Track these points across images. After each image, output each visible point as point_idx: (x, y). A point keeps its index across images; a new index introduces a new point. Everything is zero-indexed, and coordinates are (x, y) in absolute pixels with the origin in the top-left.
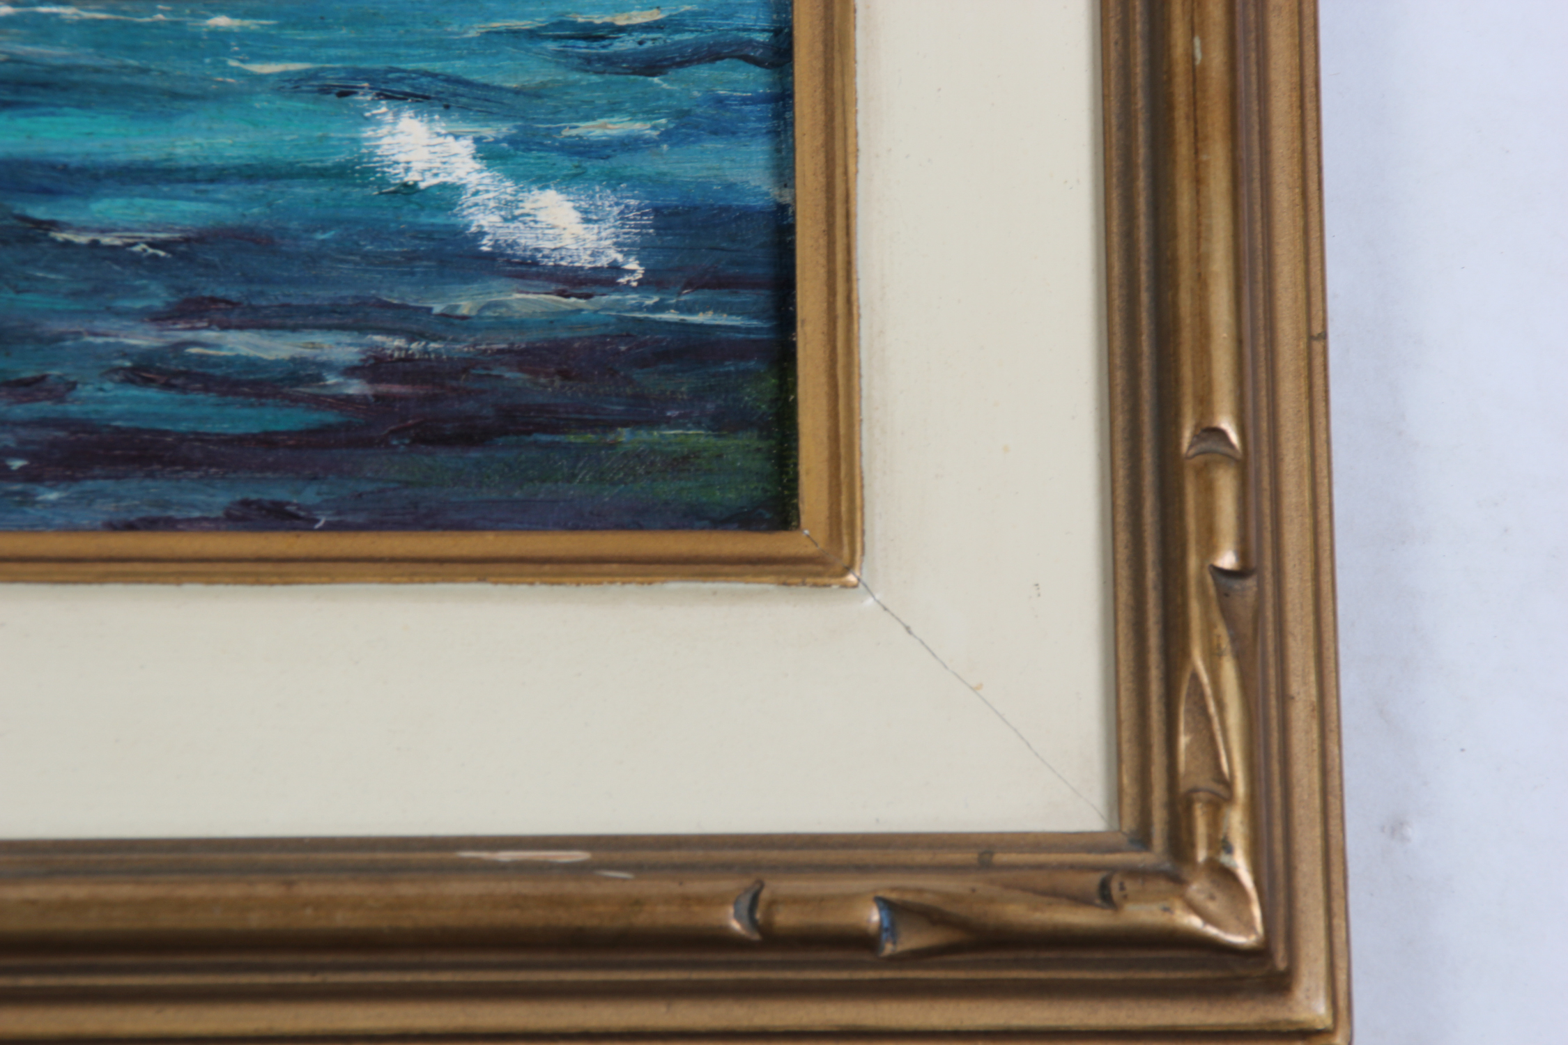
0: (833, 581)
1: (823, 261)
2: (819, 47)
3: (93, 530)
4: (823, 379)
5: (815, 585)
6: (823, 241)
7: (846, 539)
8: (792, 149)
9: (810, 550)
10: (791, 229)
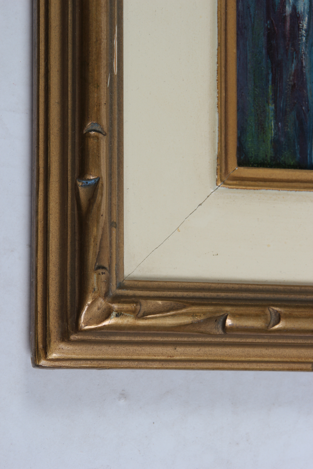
0: (219, 176)
4: (294, 178)
5: (217, 169)
7: (235, 182)
9: (230, 170)
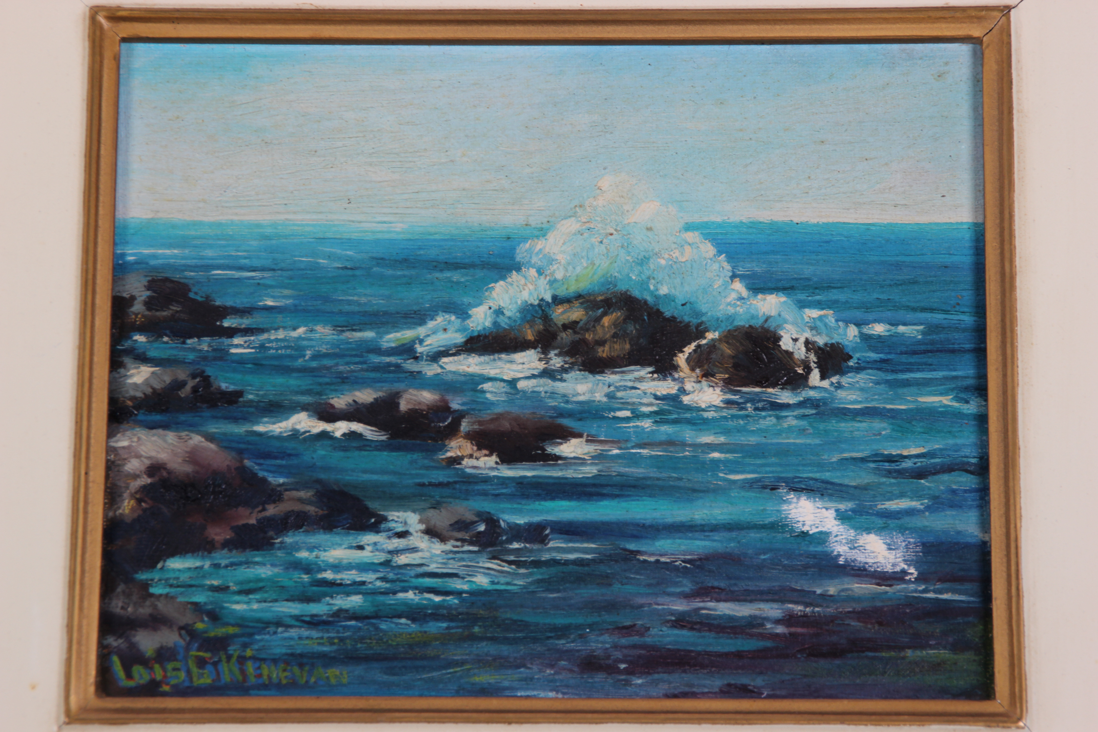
0: (1012, 725)
1: (1005, 569)
2: (1002, 466)
3: (658, 698)
4: (1006, 627)
5: (1004, 727)
6: (1005, 560)
7: (1018, 705)
8: (989, 515)
9: (1001, 710)
10: (989, 553)
